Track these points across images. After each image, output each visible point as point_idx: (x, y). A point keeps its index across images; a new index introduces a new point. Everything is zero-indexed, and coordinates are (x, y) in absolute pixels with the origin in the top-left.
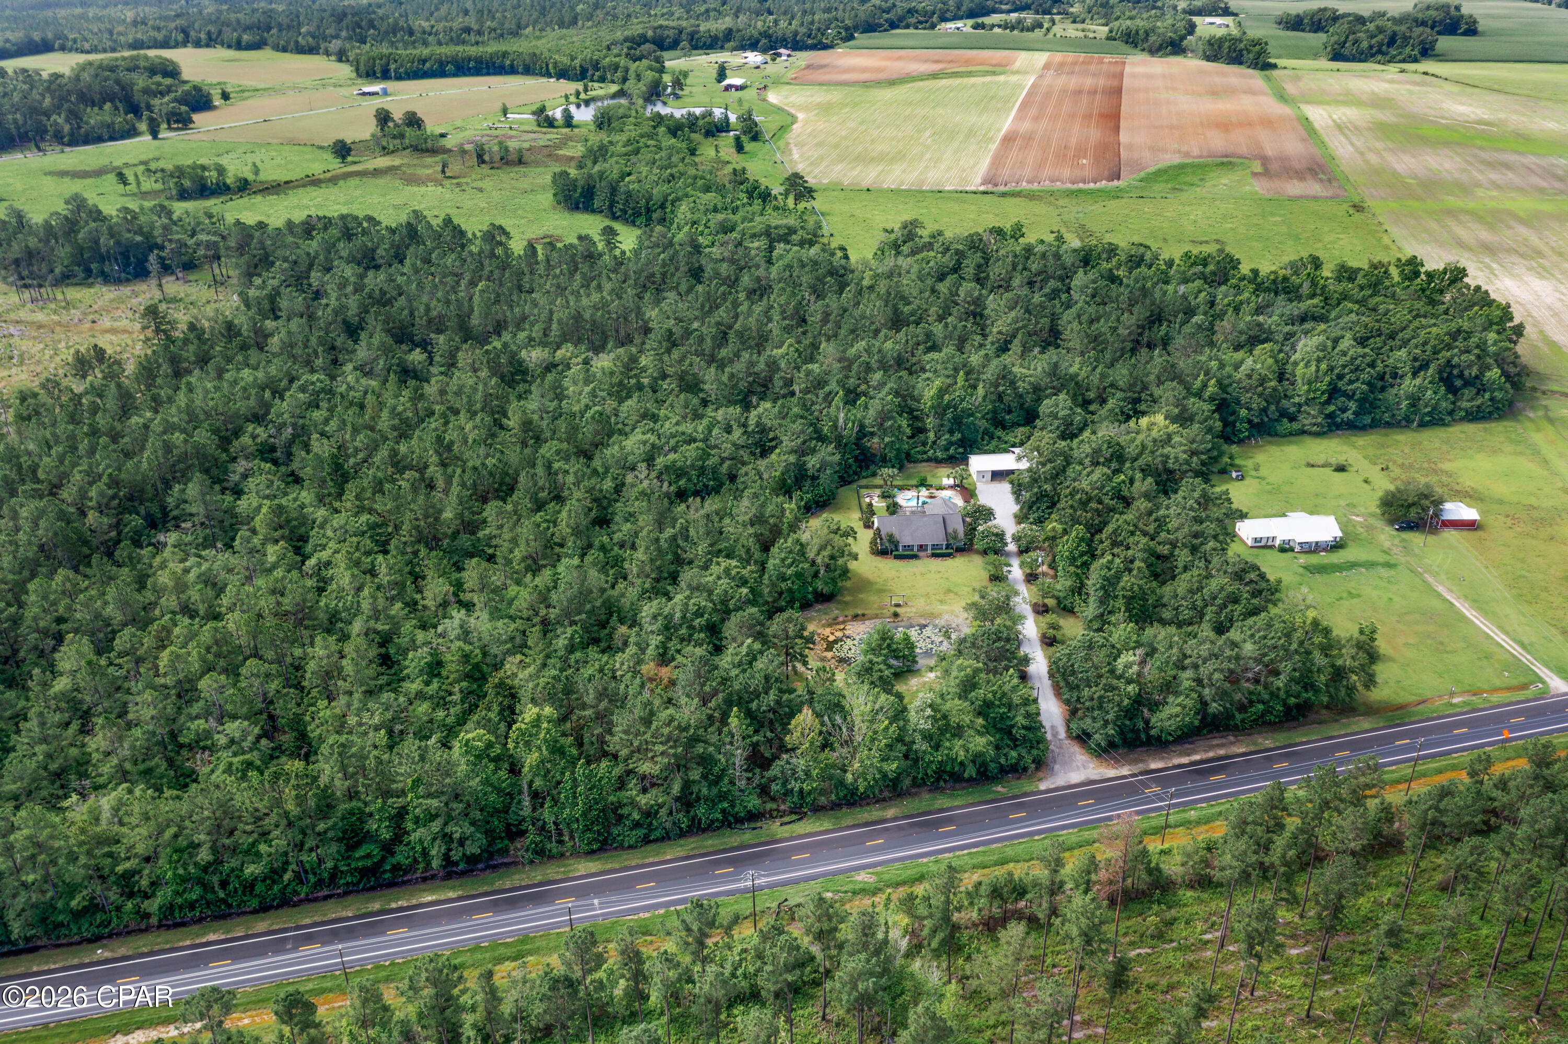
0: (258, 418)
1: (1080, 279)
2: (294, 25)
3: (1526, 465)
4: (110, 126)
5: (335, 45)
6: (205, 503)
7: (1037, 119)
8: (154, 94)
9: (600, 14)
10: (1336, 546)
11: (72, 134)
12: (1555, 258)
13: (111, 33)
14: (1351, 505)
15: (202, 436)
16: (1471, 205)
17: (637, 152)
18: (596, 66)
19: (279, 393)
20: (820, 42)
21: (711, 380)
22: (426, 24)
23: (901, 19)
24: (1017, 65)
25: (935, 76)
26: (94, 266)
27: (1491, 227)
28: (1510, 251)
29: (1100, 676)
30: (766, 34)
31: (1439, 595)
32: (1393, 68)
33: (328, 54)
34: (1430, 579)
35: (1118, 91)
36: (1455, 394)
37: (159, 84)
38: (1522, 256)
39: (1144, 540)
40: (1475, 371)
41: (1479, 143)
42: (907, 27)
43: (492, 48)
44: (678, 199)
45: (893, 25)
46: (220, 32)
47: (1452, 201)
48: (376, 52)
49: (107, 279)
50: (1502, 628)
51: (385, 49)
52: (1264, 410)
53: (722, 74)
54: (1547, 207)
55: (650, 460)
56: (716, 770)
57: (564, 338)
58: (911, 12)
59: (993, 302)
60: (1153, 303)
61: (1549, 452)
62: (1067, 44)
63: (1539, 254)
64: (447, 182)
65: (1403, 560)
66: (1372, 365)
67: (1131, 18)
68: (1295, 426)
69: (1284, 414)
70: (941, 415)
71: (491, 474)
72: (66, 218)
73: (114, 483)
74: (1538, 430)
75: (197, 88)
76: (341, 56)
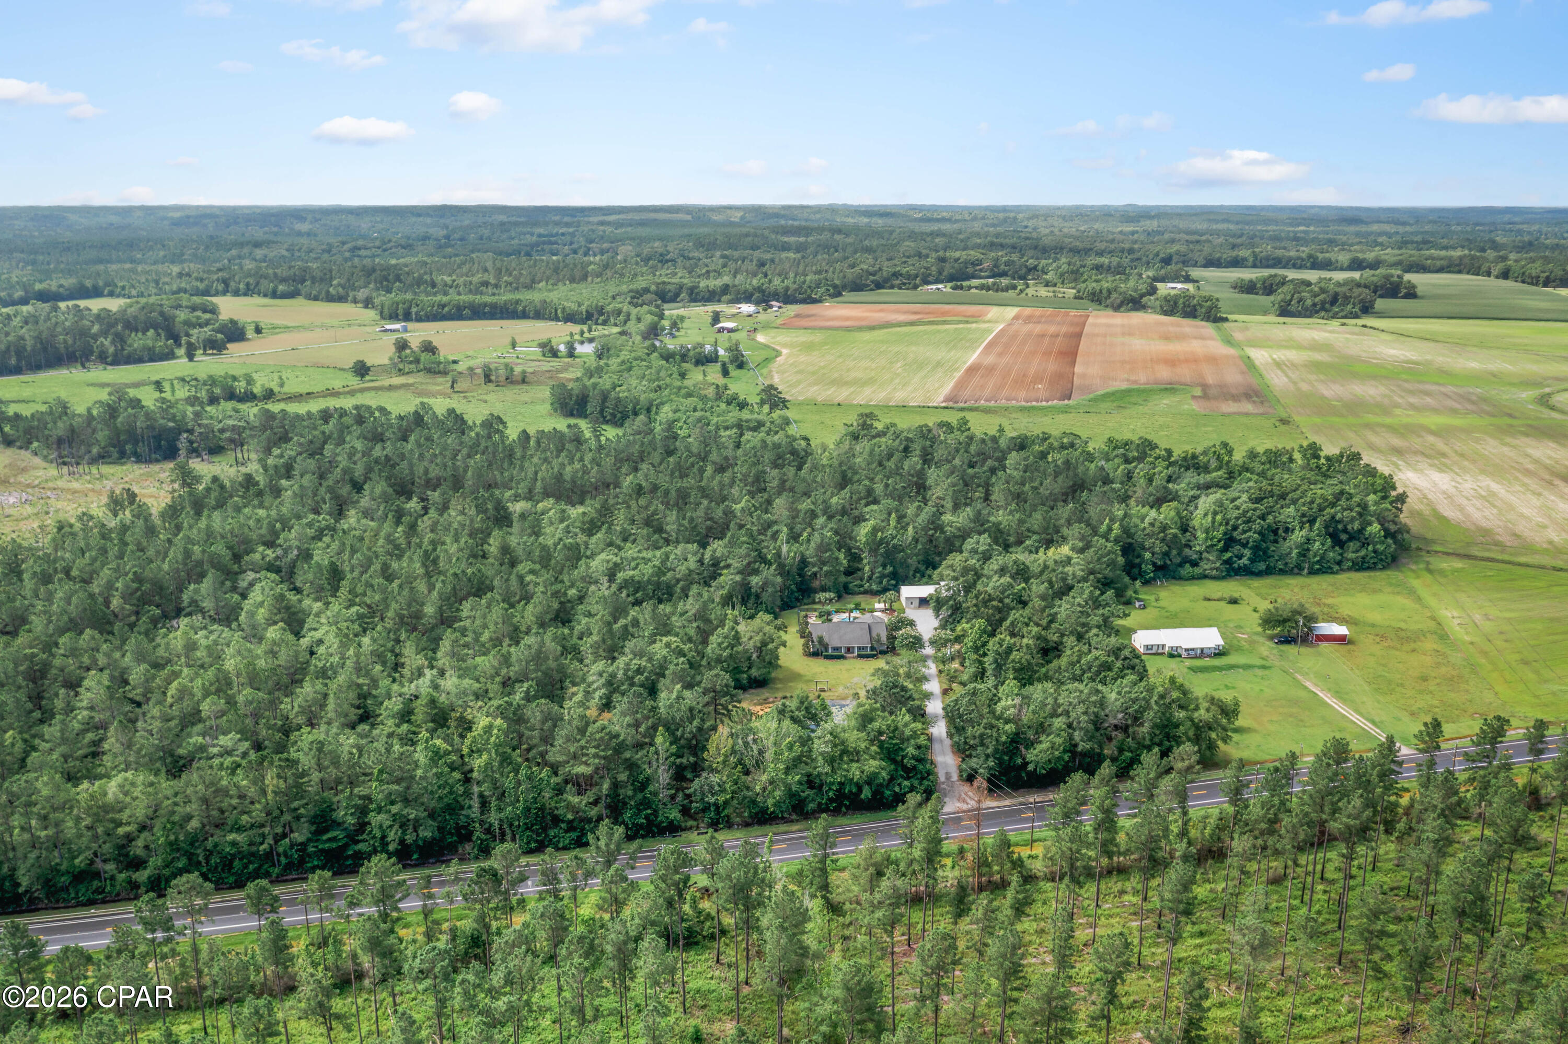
0: (270, 544)
1: (1013, 458)
2: (326, 278)
3: (1401, 601)
4: (150, 350)
5: (362, 294)
6: (217, 599)
7: (1001, 354)
8: (194, 326)
9: (609, 273)
10: (1219, 653)
11: (115, 355)
12: (1457, 458)
13: (157, 282)
14: (1240, 627)
15: (219, 548)
16: (1388, 420)
17: (630, 369)
18: (601, 311)
19: (286, 527)
20: (810, 297)
21: (671, 522)
22: (448, 279)
23: (886, 280)
24: (989, 316)
25: (912, 324)
26: (128, 447)
27: (1402, 435)
28: (1416, 452)
29: (982, 717)
30: (759, 289)
31: (1306, 688)
32: (1335, 323)
33: (355, 301)
34: (1299, 677)
35: (1079, 335)
36: (1342, 547)
37: (198, 318)
38: (1426, 456)
39: (1036, 629)
40: (1356, 525)
41: (1404, 376)
42: (892, 287)
43: (506, 297)
44: (662, 404)
45: (879, 286)
46: (258, 284)
47: (1371, 418)
48: (400, 298)
49: (139, 459)
50: (1357, 711)
51: (409, 296)
52: (1166, 554)
53: (716, 318)
54: (1457, 422)
55: (611, 577)
56: (641, 777)
57: (547, 494)
58: (896, 275)
59: (933, 474)
60: (1076, 475)
61: (1423, 592)
62: (1037, 301)
63: (1444, 455)
64: (455, 396)
65: (1277, 663)
66: (1263, 517)
67: (1097, 281)
68: (1197, 570)
69: (1186, 561)
70: (874, 551)
71: (469, 580)
72: (109, 405)
73: (138, 579)
74: (1418, 577)
75: (233, 322)
76: (368, 303)
